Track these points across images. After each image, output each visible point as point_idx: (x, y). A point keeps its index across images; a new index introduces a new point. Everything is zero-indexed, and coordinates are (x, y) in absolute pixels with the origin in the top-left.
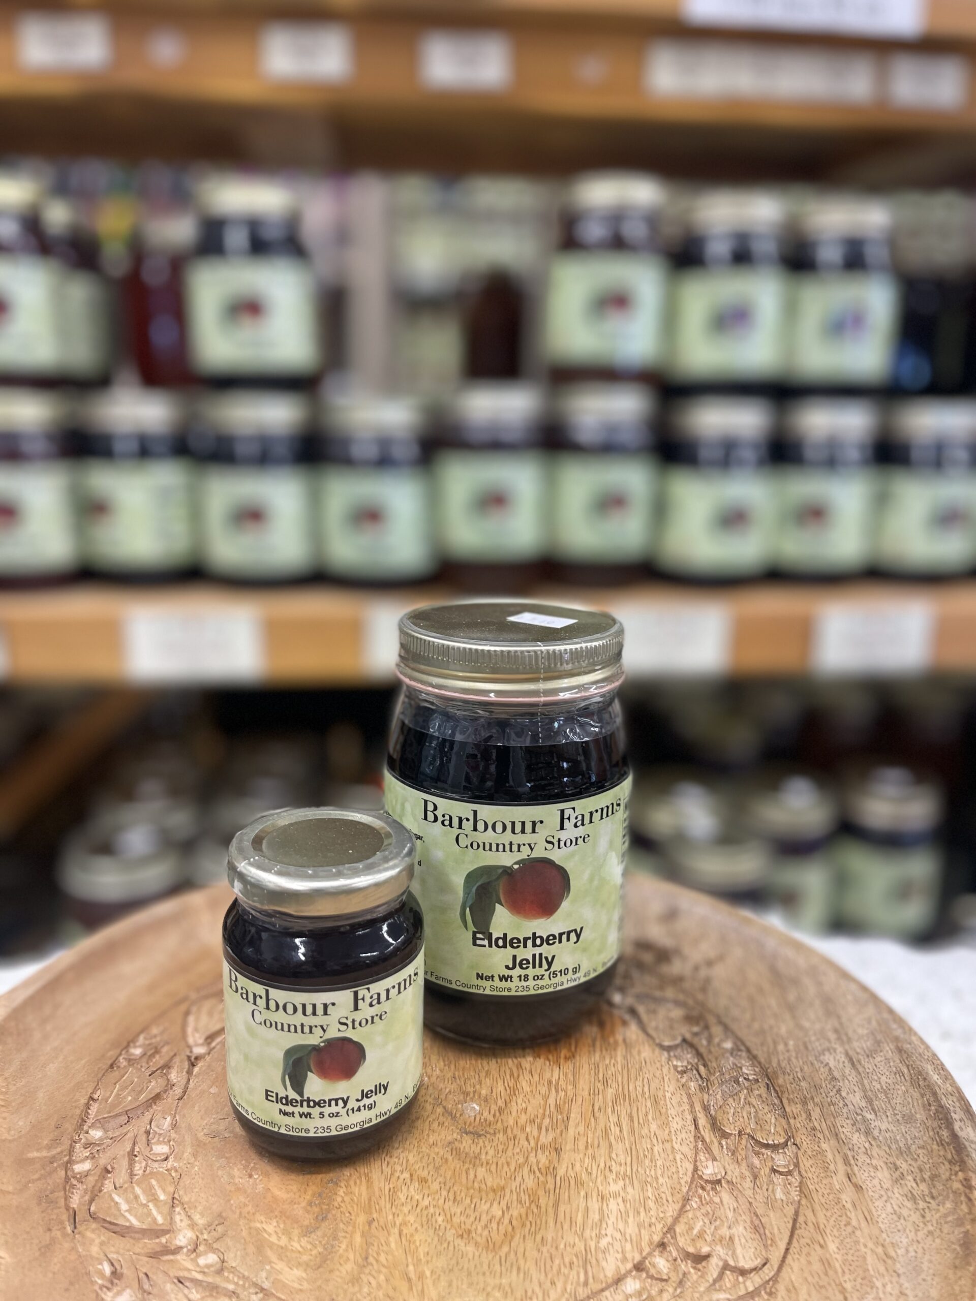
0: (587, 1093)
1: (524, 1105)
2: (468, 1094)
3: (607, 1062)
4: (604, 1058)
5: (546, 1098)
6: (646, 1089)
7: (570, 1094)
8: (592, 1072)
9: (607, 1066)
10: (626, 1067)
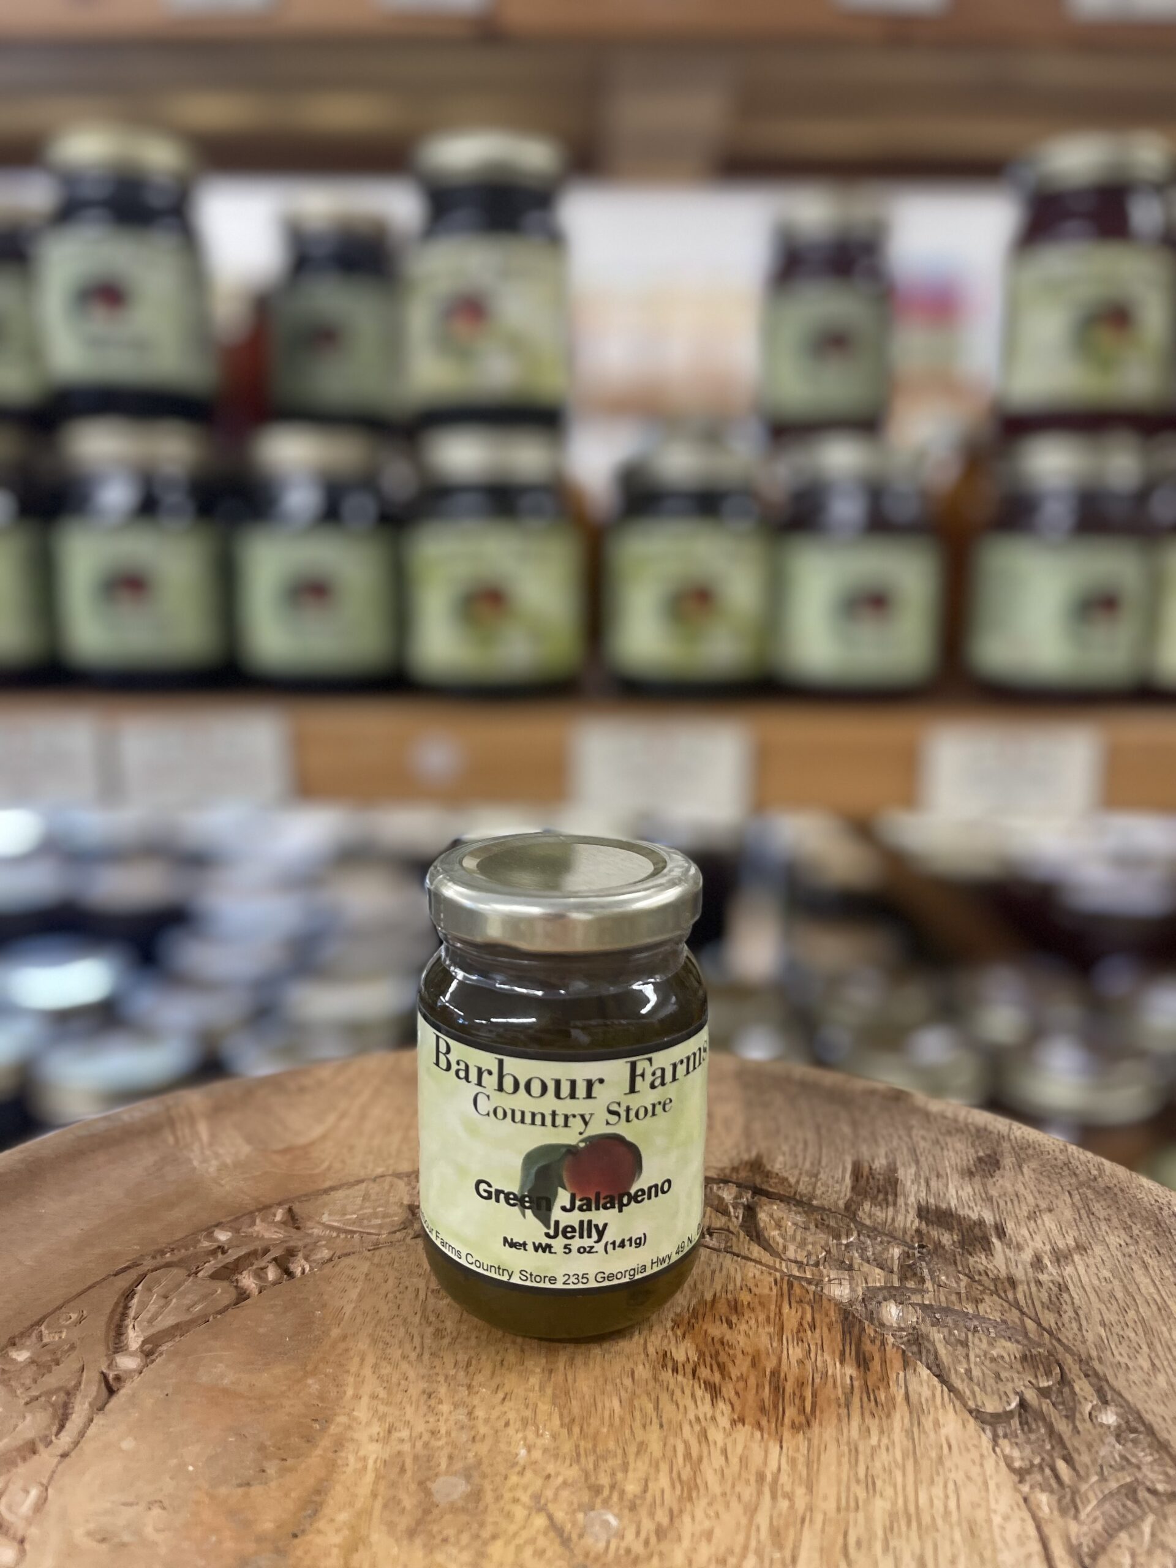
0: (831, 1505)
1: (707, 1524)
2: (597, 1490)
3: (874, 1440)
4: (869, 1432)
5: (752, 1511)
6: (952, 1504)
7: (801, 1504)
8: (845, 1460)
9: (874, 1450)
10: (913, 1453)
